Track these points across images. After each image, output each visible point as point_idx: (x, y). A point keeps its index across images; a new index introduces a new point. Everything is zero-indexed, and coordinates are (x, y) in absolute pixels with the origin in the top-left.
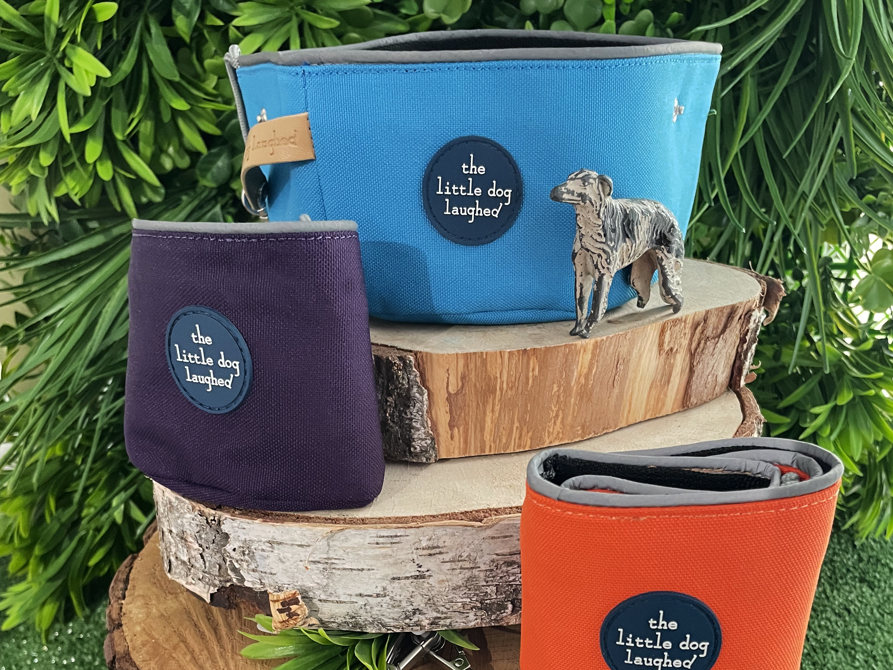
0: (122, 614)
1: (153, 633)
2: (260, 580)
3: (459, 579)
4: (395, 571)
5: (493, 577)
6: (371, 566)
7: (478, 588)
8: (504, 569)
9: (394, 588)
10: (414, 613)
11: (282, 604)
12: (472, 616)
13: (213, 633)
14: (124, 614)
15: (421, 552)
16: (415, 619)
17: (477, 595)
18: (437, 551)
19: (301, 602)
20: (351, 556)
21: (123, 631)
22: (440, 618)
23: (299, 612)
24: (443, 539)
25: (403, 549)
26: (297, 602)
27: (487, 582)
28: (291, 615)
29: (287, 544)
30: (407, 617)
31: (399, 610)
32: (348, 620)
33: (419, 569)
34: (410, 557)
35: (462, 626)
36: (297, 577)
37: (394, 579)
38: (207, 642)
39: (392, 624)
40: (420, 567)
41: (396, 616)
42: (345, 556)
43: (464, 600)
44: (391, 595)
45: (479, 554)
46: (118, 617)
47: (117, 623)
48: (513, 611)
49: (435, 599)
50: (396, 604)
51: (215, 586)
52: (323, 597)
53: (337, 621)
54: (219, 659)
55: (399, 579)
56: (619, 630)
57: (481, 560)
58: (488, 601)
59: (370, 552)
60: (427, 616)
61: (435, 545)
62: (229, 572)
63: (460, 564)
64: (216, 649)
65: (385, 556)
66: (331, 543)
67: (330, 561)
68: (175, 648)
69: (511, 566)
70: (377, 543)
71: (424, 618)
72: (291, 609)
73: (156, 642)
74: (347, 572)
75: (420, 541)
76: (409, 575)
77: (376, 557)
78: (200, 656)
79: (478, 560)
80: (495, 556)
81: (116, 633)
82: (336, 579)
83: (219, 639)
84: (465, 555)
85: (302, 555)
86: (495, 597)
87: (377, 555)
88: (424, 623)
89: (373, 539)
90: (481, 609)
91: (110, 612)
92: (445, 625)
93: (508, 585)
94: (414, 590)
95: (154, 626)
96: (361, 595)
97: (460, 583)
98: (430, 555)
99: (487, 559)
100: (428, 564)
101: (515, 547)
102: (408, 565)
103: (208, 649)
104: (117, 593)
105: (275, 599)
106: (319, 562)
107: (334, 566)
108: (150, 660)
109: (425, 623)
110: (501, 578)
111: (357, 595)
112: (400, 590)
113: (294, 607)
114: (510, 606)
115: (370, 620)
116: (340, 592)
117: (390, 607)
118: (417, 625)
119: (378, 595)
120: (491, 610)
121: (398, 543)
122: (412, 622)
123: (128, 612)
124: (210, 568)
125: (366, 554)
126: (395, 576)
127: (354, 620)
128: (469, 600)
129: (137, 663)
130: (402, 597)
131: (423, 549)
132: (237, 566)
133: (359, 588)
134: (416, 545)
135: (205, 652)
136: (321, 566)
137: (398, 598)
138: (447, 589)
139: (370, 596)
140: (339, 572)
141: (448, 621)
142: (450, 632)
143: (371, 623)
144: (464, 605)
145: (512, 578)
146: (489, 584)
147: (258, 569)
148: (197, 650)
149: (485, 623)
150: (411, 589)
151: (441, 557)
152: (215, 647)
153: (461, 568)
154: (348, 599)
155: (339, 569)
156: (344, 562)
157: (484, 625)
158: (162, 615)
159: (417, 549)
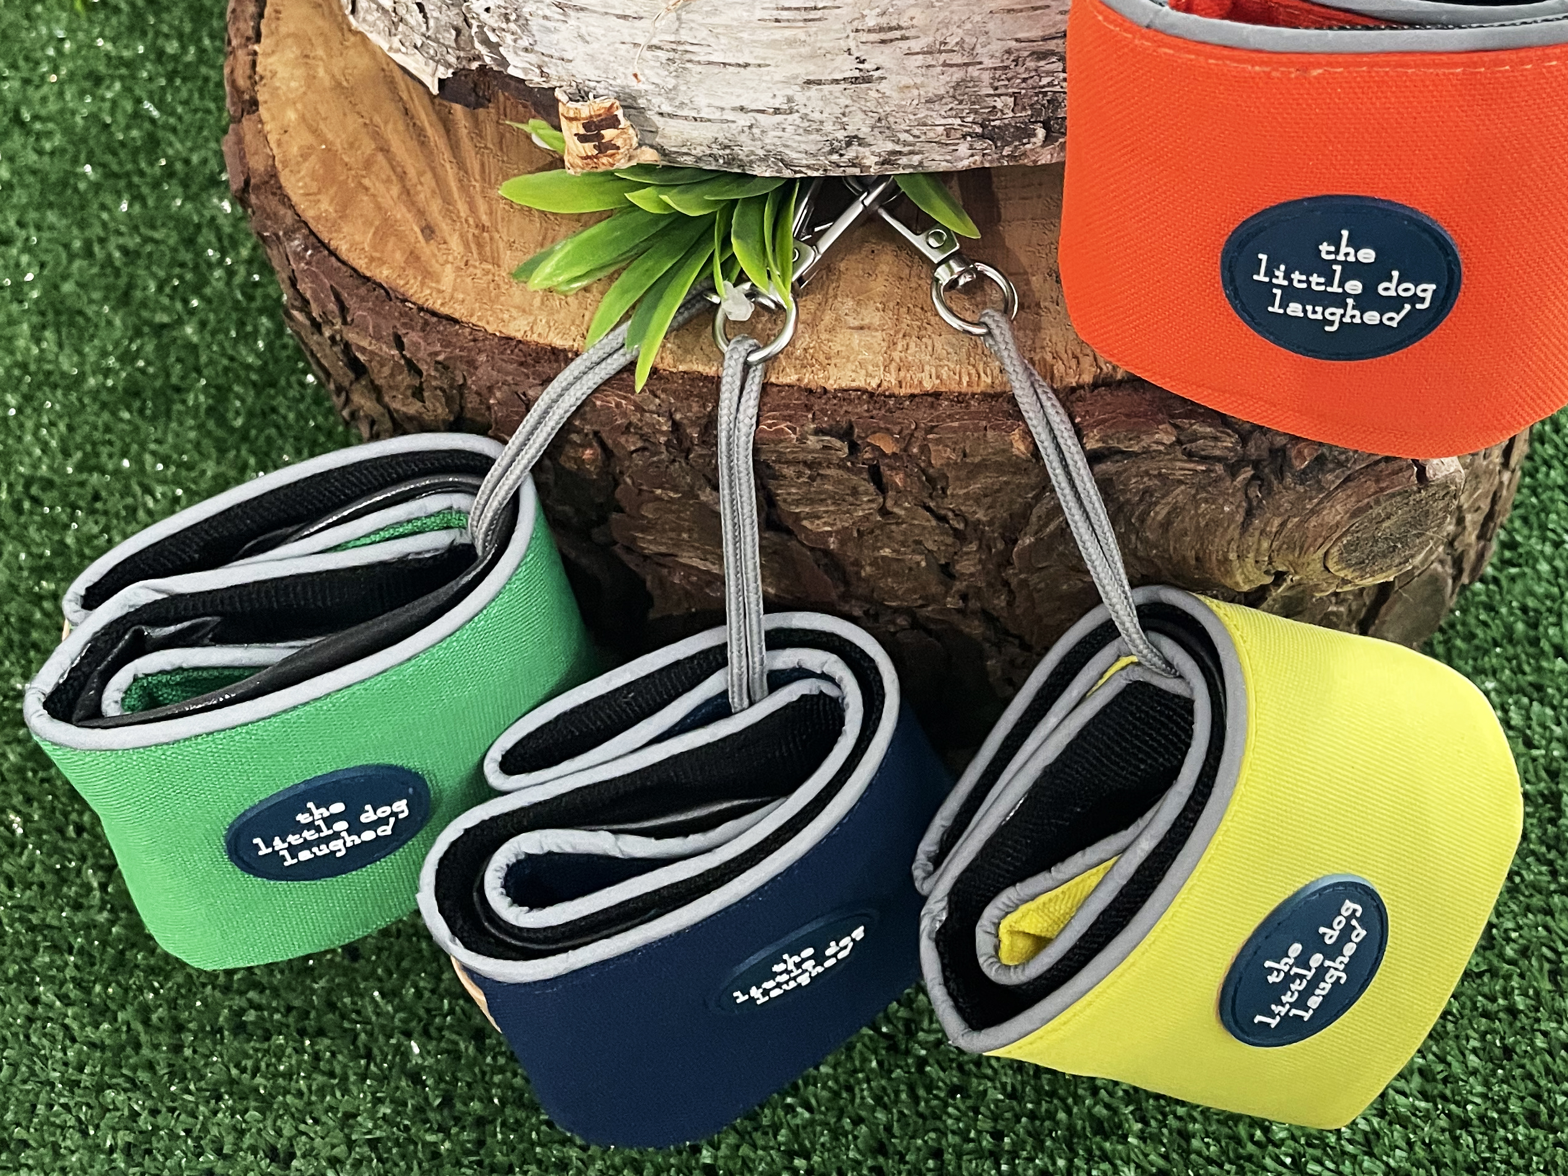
0: (257, 78)
1: (322, 126)
2: (540, 67)
3: (939, 83)
4: (812, 68)
5: (1009, 80)
6: (764, 59)
7: (978, 99)
8: (1031, 64)
9: (809, 99)
10: (849, 144)
11: (584, 126)
12: (963, 149)
13: (442, 131)
14: (262, 78)
15: (864, 37)
16: (850, 153)
17: (976, 112)
18: (898, 34)
19: (624, 123)
20: (723, 40)
21: (261, 121)
22: (900, 153)
23: (619, 143)
24: (912, 12)
25: (828, 31)
26: (614, 123)
27: (996, 89)
28: (604, 148)
29: (595, 12)
30: (833, 151)
31: (819, 138)
32: (715, 151)
33: (861, 66)
34: (844, 44)
35: (944, 166)
36: (616, 71)
37: (809, 82)
38: (432, 153)
39: (804, 162)
40: (863, 62)
41: (812, 148)
42: (712, 40)
43: (950, 121)
44: (803, 111)
45: (982, 39)
46: (248, 83)
47: (247, 97)
48: (1048, 140)
49: (891, 119)
50: (812, 127)
51: (448, 65)
52: (666, 108)
53: (693, 152)
54: (456, 195)
55: (819, 83)
56: (1261, 256)
57: (985, 50)
58: (997, 123)
59: (764, 36)
60: (873, 148)
61: (894, 24)
62: (477, 45)
63: (944, 56)
64: (451, 173)
65: (791, 43)
66: (684, 16)
67: (680, 48)
68: (368, 164)
69: (1044, 58)
70: (777, 21)
71: (868, 154)
72: (603, 137)
73: (328, 150)
74: (715, 69)
75: (863, 16)
76: (839, 77)
77: (773, 44)
78: (419, 187)
79: (979, 49)
80: (1014, 44)
81: (247, 123)
82: (693, 80)
83: (454, 146)
84: (952, 41)
85: (625, 31)
86: (1011, 115)
87: (775, 41)
88: (867, 162)
89: (769, 12)
90: (982, 137)
91: (232, 72)
92: (910, 166)
93: (1037, 94)
94: (848, 102)
95: (323, 109)
96: (742, 109)
97: (942, 91)
98: (883, 42)
99: (997, 47)
100: (877, 57)
101: (1054, 25)
102: (839, 59)
103: (433, 170)
104: (242, 25)
105: (571, 115)
106: (659, 48)
107: (688, 56)
108: (319, 192)
109: (870, 161)
110: (1024, 80)
111: (734, 109)
112: (821, 103)
113: (608, 134)
114: (1041, 133)
115: (761, 153)
116: (701, 101)
117: (801, 131)
118: (854, 165)
119: (777, 111)
120: (1002, 138)
121: (819, 20)
122: (845, 159)
123: (269, 75)
124: (437, 31)
125: (755, 38)
126: (811, 78)
127: (728, 151)
128: (959, 121)
129: (295, 199)
130: (825, 115)
131: (869, 31)
132: (493, 38)
133: (739, 96)
134: (855, 23)
135: (428, 178)
136: (663, 55)
137: (816, 116)
138: (915, 102)
139: (763, 112)
140: (699, 68)
141: (916, 159)
142: (921, 177)
143: (761, 160)
144: (948, 131)
145: (1045, 81)
146: (998, 92)
147: (536, 48)
148: (412, 173)
149: (991, 162)
150: (844, 101)
151: (904, 45)
152: (448, 166)
153: (945, 64)
154: (717, 115)
155: (699, 63)
156: (709, 50)
157: (987, 165)
158: (339, 84)
159: (857, 31)
